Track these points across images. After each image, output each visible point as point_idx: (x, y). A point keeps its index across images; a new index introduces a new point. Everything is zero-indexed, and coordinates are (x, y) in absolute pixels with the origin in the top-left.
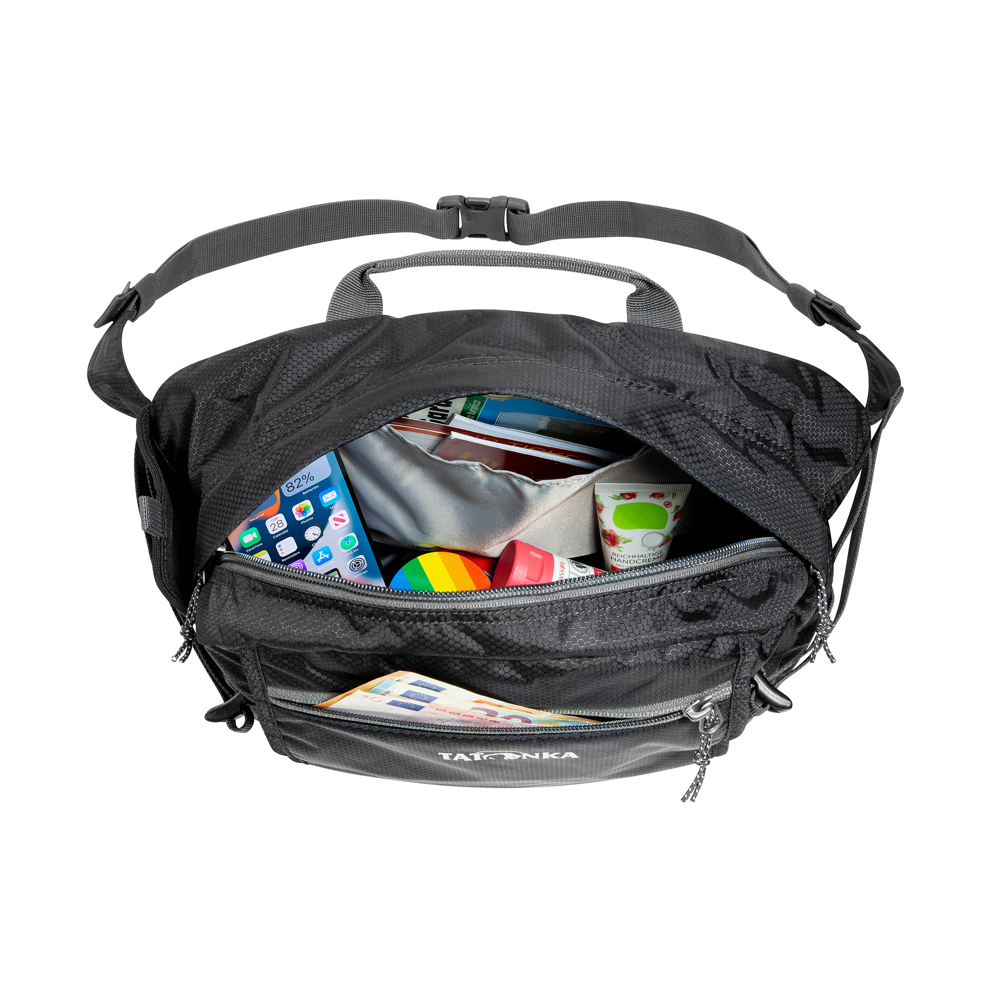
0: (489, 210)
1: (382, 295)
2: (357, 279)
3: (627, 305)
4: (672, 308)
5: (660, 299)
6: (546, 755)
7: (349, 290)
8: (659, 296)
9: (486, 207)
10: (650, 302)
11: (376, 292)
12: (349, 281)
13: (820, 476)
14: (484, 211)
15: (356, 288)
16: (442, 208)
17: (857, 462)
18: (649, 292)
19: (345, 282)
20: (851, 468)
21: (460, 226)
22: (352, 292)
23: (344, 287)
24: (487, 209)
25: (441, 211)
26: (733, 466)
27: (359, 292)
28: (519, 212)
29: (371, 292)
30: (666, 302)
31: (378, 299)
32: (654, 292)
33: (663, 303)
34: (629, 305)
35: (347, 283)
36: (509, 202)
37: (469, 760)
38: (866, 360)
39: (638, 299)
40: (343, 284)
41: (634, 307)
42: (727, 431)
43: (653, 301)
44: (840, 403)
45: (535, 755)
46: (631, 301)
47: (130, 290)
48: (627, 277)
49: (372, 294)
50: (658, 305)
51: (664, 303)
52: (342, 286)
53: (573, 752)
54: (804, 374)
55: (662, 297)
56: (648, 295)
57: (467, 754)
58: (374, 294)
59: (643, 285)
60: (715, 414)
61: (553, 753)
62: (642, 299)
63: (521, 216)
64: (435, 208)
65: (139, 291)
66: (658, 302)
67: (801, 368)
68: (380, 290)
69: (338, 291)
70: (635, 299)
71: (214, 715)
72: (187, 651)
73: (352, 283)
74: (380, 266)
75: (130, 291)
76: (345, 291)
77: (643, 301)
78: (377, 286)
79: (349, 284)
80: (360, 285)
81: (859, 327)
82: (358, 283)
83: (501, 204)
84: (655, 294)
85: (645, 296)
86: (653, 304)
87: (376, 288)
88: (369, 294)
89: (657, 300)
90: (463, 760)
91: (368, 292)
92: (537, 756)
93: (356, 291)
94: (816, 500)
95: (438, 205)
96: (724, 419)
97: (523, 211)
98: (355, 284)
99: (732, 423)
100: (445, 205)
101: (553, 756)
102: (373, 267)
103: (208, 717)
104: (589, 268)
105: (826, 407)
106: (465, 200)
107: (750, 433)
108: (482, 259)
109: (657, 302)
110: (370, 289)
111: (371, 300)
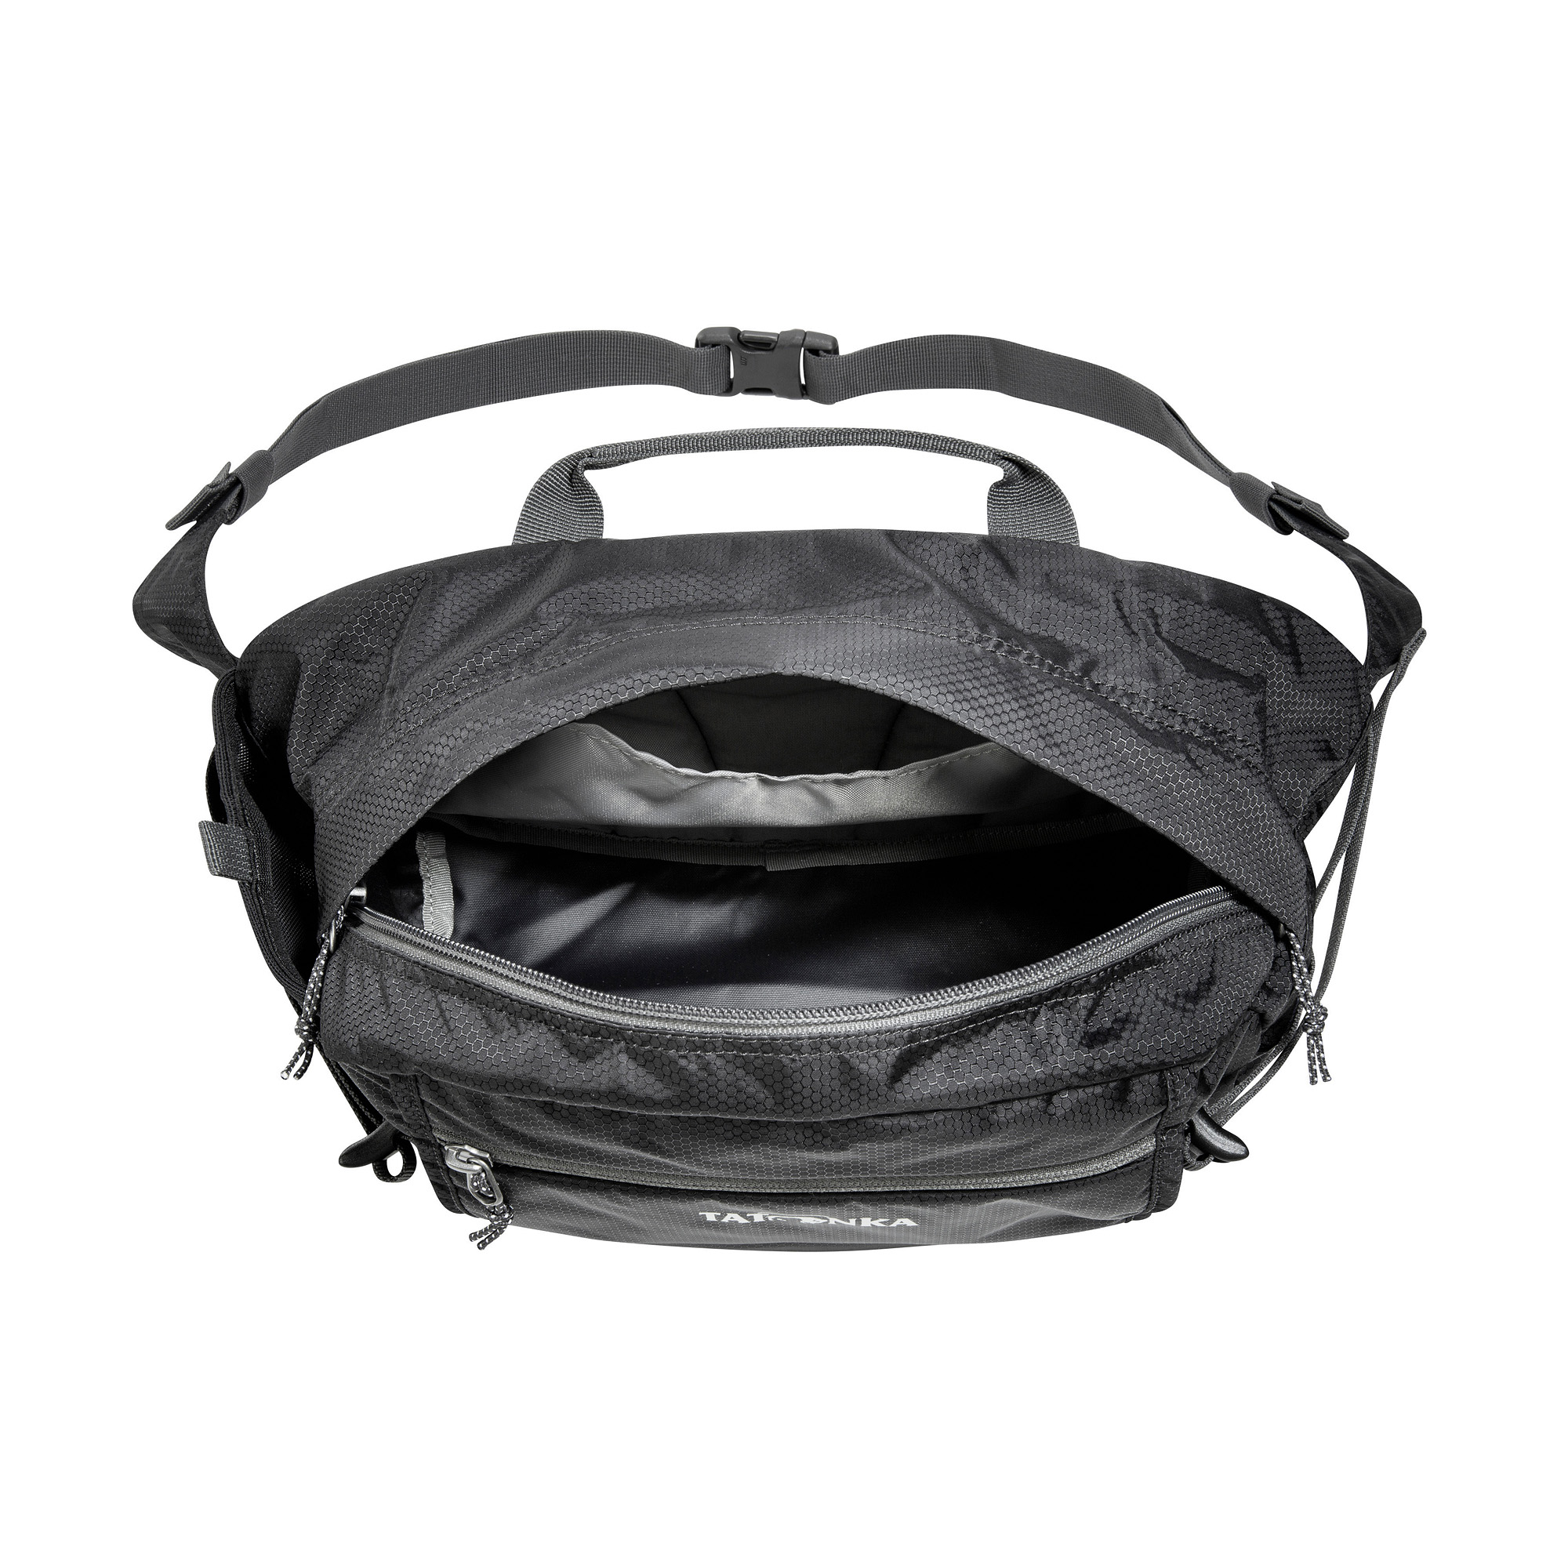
0: (776, 350)
1: (603, 504)
2: (562, 479)
3: (989, 502)
4: (1060, 506)
5: (1041, 492)
6: (866, 1222)
7: (550, 495)
8: (1039, 488)
9: (772, 346)
10: (1025, 498)
11: (593, 498)
12: (550, 480)
13: (1293, 777)
14: (768, 353)
15: (562, 493)
16: (703, 345)
17: (1351, 752)
18: (1023, 484)
19: (544, 481)
20: (1343, 763)
21: (732, 376)
22: (554, 498)
23: (542, 490)
24: (773, 349)
25: (702, 350)
26: (1167, 779)
27: (565, 499)
28: (821, 353)
29: (585, 498)
30: (1052, 496)
31: (597, 510)
32: (1032, 482)
33: (1045, 498)
34: (991, 503)
35: (547, 483)
36: (807, 338)
37: (747, 1221)
38: (1361, 588)
39: (1007, 493)
40: (542, 485)
41: (999, 505)
42: (1156, 725)
43: (1031, 496)
44: (1326, 662)
45: (849, 1222)
46: (995, 496)
47: (229, 476)
48: (989, 454)
49: (586, 502)
50: (1038, 502)
51: (1048, 498)
52: (539, 488)
53: (909, 1218)
54: (1271, 615)
55: (1044, 490)
56: (1023, 488)
57: (743, 1215)
58: (590, 502)
59: (1015, 470)
60: (1136, 700)
61: (877, 1219)
62: (1013, 493)
63: (825, 358)
64: (692, 345)
65: (242, 479)
66: (1038, 497)
67: (1265, 606)
68: (599, 495)
69: (533, 495)
70: (1001, 492)
71: (352, 1157)
72: (306, 1059)
73: (555, 484)
74: (600, 455)
75: (228, 478)
76: (544, 496)
77: (1014, 496)
78: (595, 488)
79: (550, 485)
80: (567, 488)
81: (1346, 534)
82: (564, 485)
83: (794, 341)
84: (1033, 486)
85: (1017, 489)
86: (1030, 500)
87: (593, 491)
88: (582, 503)
89: (1036, 494)
90: (736, 1222)
91: (581, 498)
92: (853, 1222)
93: (562, 497)
94: (1289, 816)
95: (697, 341)
96: (1151, 706)
97: (827, 352)
98: (559, 487)
99: (1164, 711)
100: (707, 340)
101: (877, 1223)
102: (589, 457)
103: (343, 1160)
104: (929, 439)
105: (1306, 668)
106: (739, 334)
107: (1191, 724)
108: (759, 438)
109: (1036, 498)
110: (583, 494)
111: (585, 511)
